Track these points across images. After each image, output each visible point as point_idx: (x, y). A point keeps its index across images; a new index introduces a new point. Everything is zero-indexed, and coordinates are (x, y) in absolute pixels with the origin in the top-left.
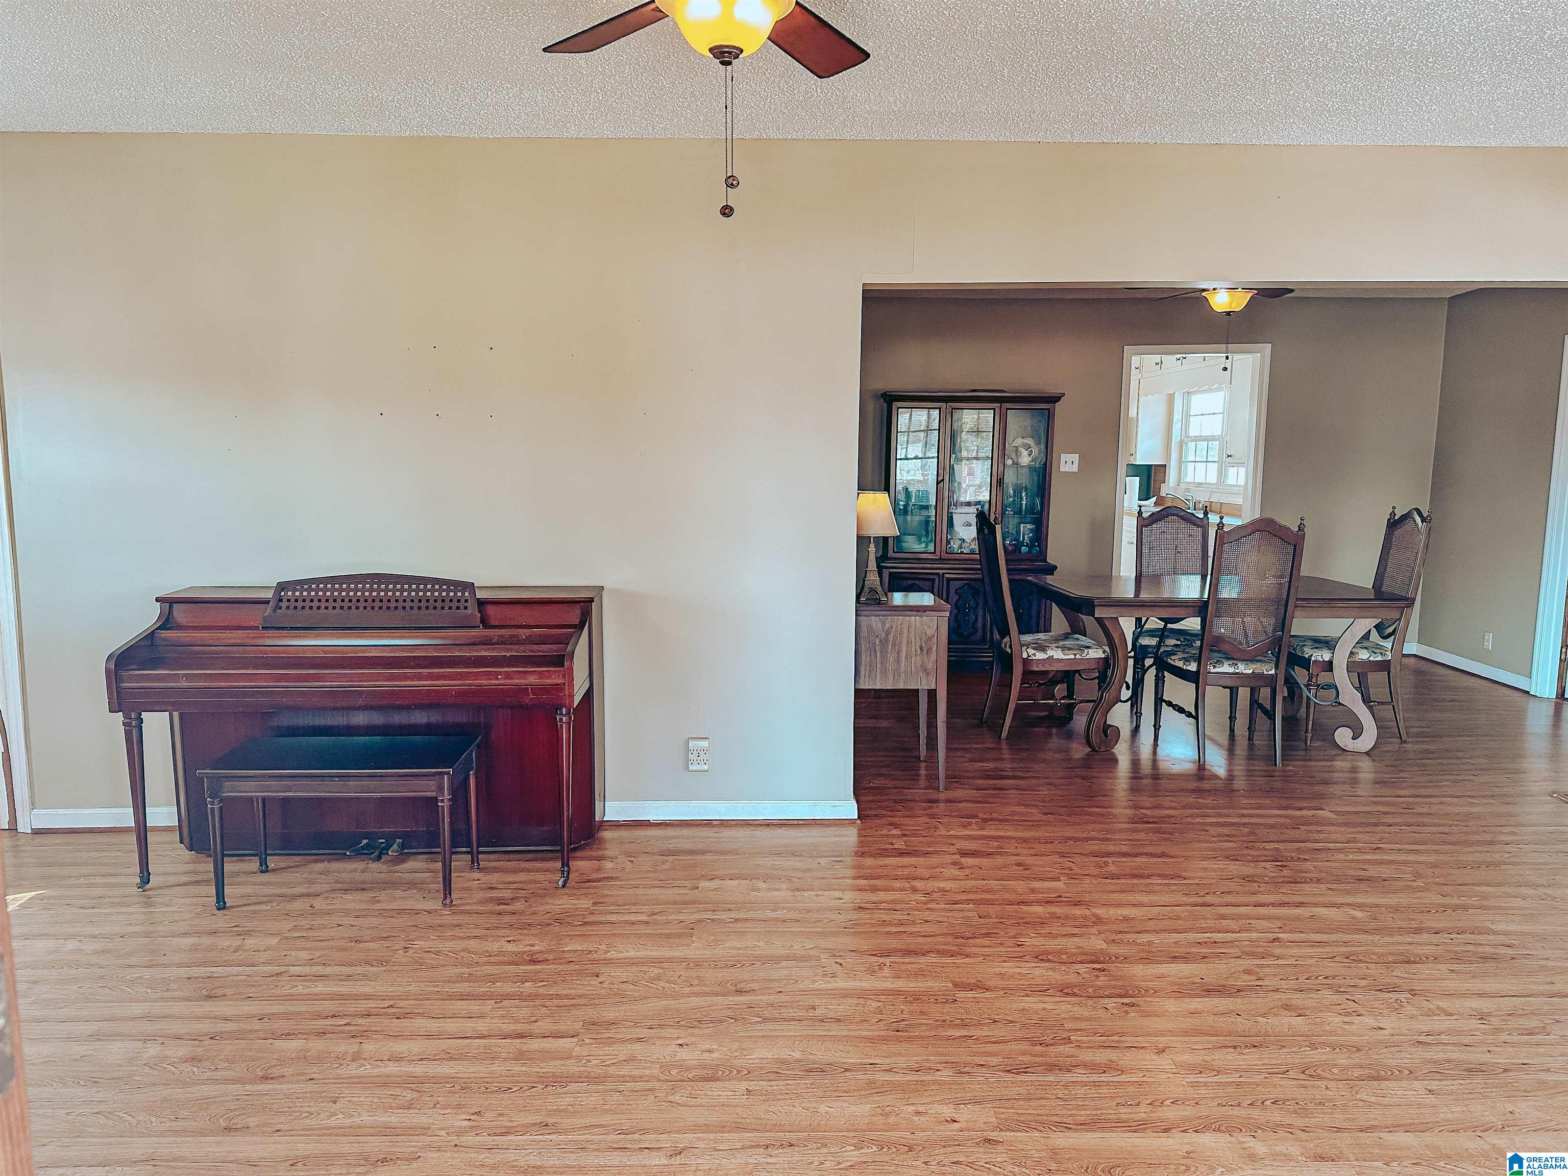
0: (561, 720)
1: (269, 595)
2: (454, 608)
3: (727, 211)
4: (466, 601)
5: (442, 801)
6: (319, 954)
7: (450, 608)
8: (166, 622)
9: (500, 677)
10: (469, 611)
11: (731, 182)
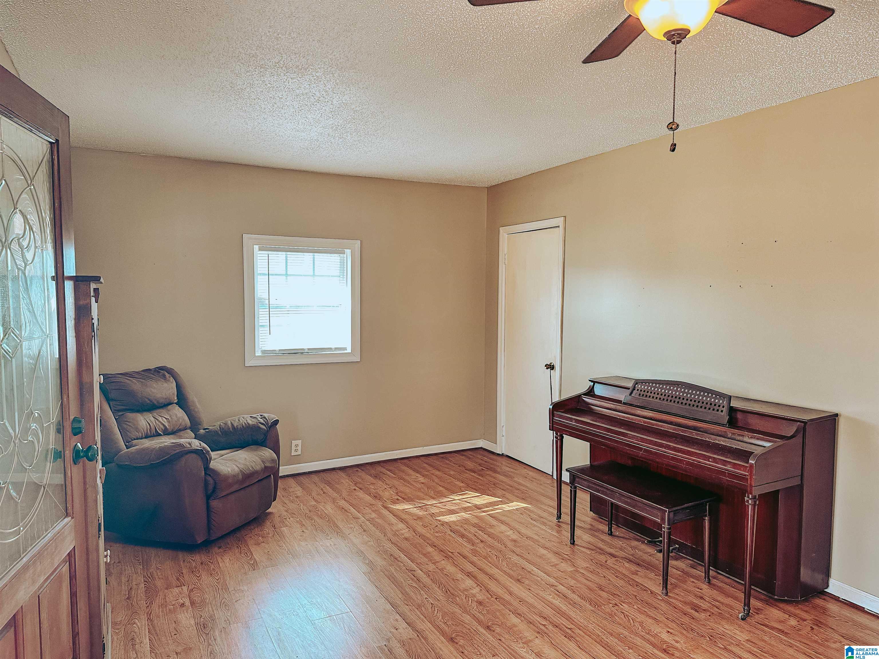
0: (748, 501)
1: (630, 385)
2: (716, 410)
3: (673, 148)
4: (723, 407)
5: (664, 528)
6: (579, 585)
7: (714, 410)
8: (590, 392)
9: (710, 460)
10: (722, 414)
11: (673, 126)
